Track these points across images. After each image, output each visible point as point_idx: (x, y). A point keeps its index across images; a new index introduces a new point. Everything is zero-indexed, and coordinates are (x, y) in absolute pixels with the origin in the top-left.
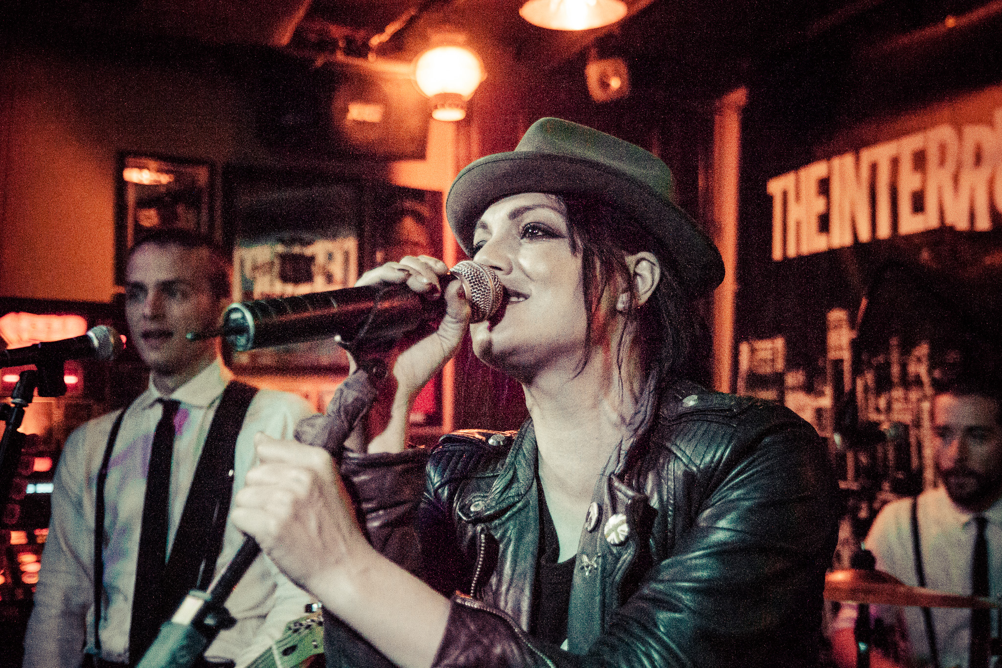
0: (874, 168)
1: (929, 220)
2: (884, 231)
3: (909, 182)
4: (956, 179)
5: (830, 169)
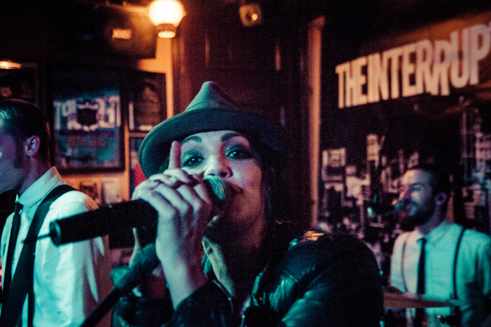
0: (390, 61)
1: (417, 90)
2: (395, 94)
3: (407, 70)
4: (431, 69)
5: (367, 61)
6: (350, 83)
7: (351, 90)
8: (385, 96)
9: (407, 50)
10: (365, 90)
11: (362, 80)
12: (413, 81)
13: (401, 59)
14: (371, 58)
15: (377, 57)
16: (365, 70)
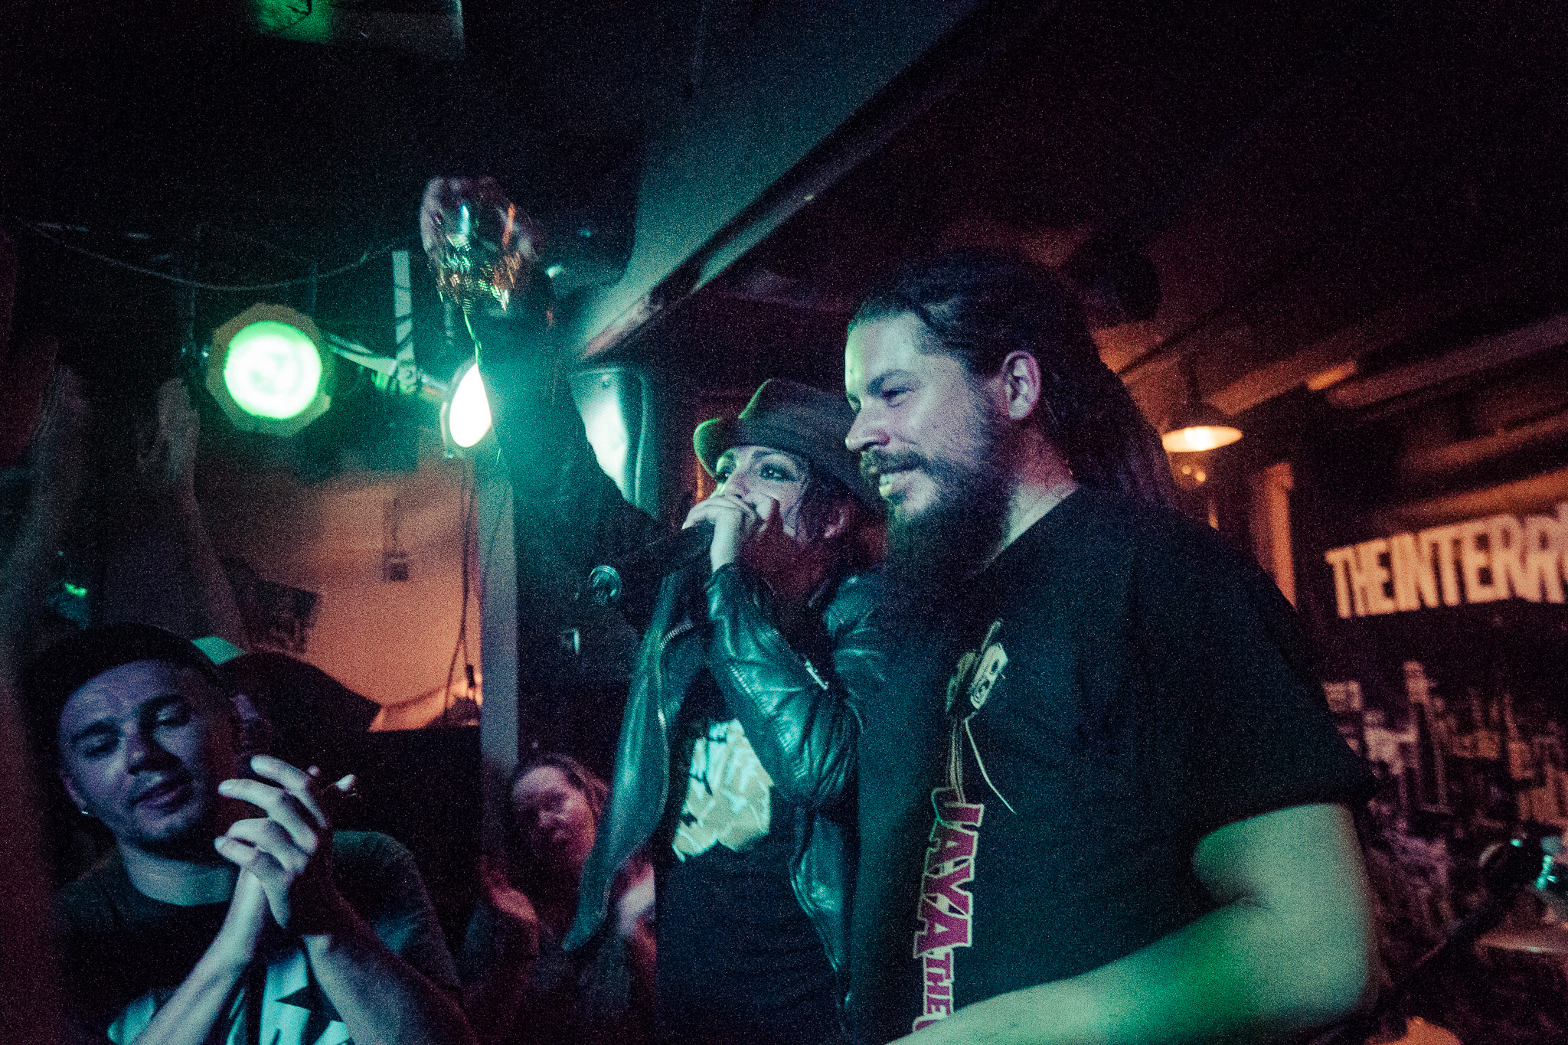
0: (1435, 547)
1: (1499, 591)
2: (1452, 597)
3: (1473, 561)
4: (1523, 559)
5: (1390, 546)
6: (1358, 580)
7: (1363, 590)
8: (1431, 600)
9: (1469, 531)
10: (1389, 589)
11: (1382, 575)
12: (1486, 577)
13: (1457, 543)
14: (1396, 541)
15: (1407, 540)
16: (1385, 560)
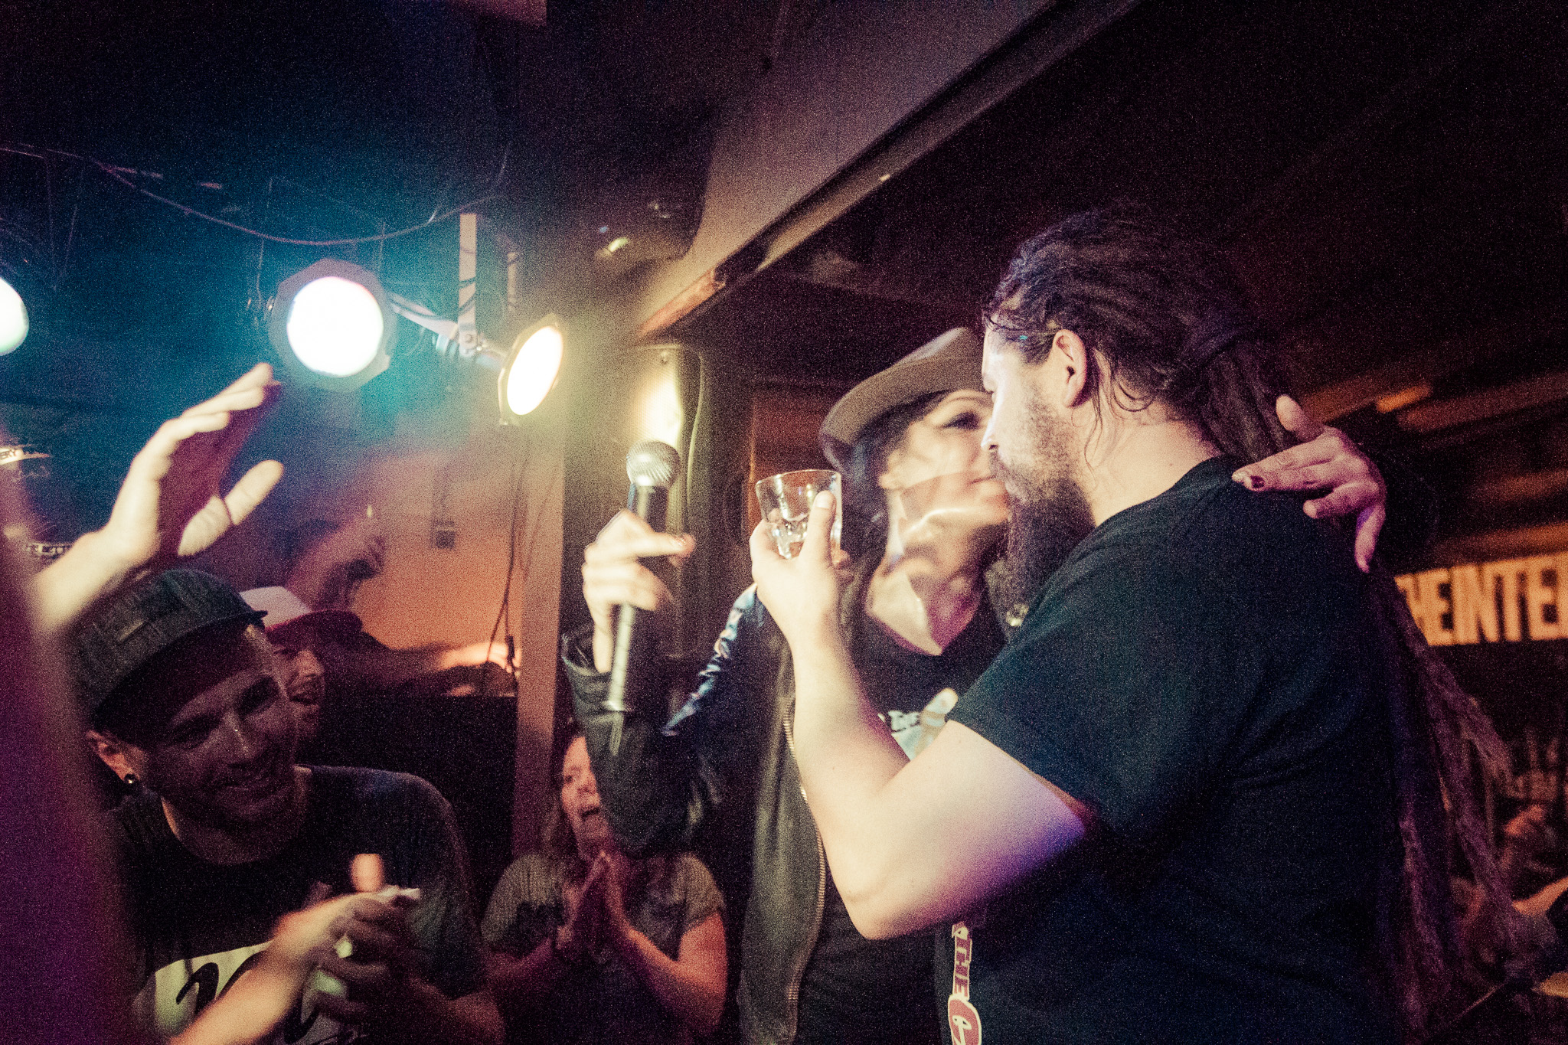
0: (1499, 580)
1: (1563, 629)
2: (1513, 633)
3: (1539, 596)
5: (1451, 576)
6: (1416, 609)
8: (1492, 634)
9: (1536, 565)
10: (1448, 621)
11: (1442, 606)
12: (1550, 614)
13: (1522, 578)
14: (1457, 572)
15: (1470, 571)
16: (1445, 591)
